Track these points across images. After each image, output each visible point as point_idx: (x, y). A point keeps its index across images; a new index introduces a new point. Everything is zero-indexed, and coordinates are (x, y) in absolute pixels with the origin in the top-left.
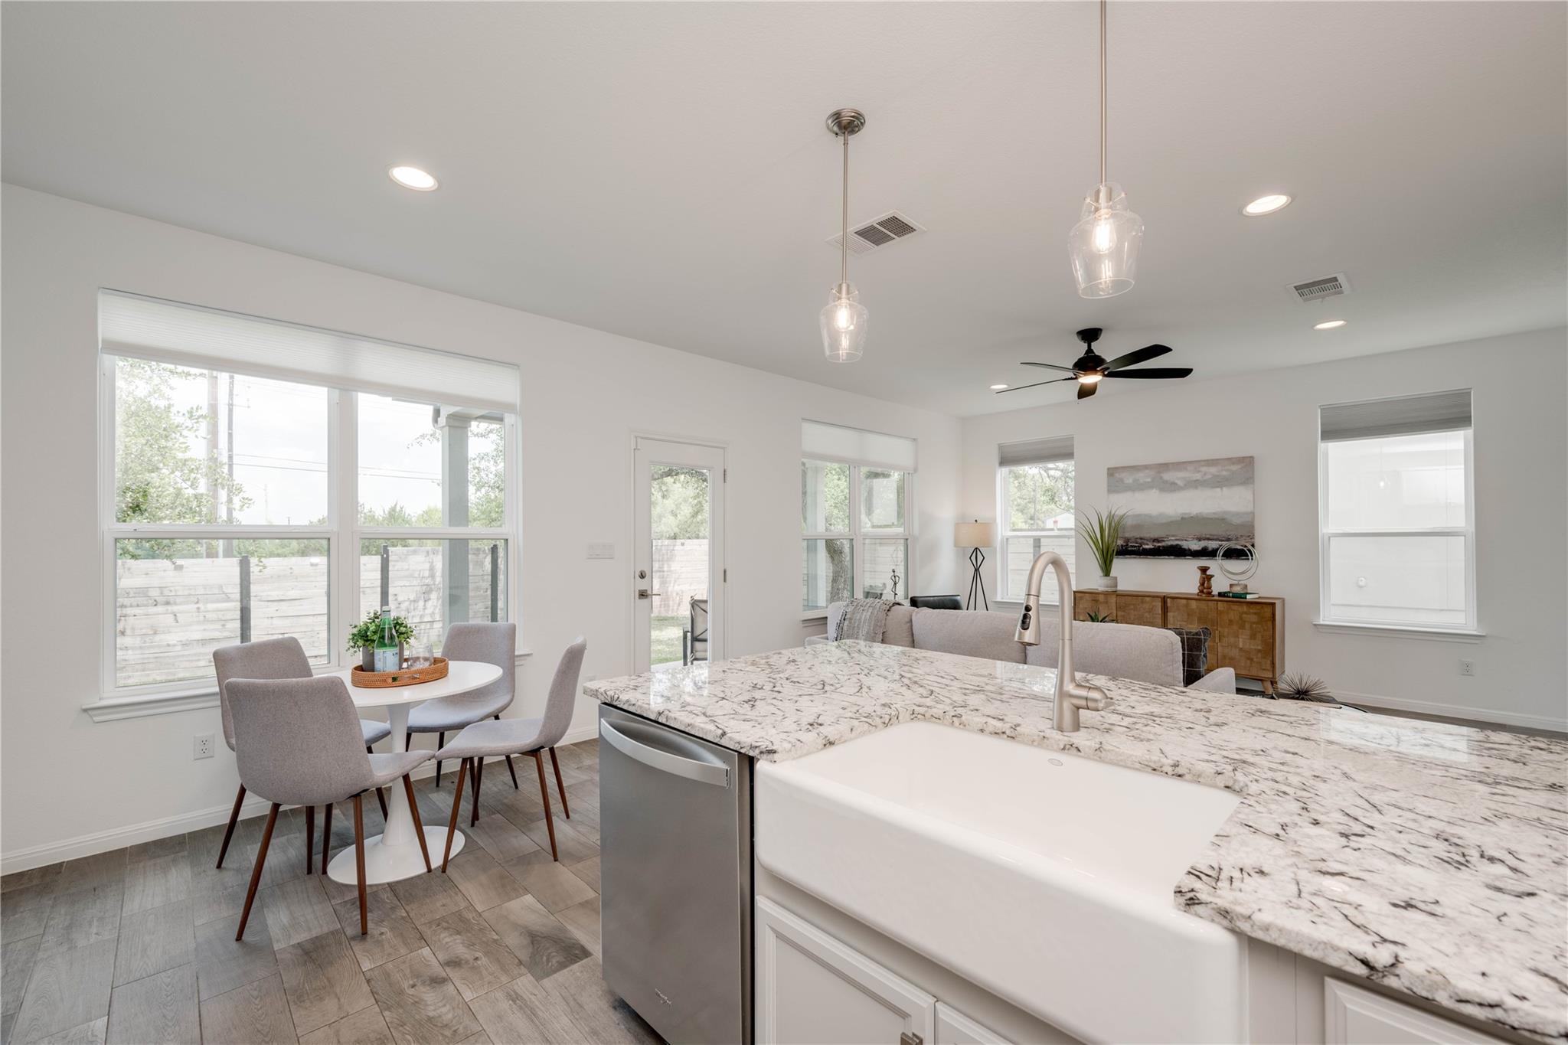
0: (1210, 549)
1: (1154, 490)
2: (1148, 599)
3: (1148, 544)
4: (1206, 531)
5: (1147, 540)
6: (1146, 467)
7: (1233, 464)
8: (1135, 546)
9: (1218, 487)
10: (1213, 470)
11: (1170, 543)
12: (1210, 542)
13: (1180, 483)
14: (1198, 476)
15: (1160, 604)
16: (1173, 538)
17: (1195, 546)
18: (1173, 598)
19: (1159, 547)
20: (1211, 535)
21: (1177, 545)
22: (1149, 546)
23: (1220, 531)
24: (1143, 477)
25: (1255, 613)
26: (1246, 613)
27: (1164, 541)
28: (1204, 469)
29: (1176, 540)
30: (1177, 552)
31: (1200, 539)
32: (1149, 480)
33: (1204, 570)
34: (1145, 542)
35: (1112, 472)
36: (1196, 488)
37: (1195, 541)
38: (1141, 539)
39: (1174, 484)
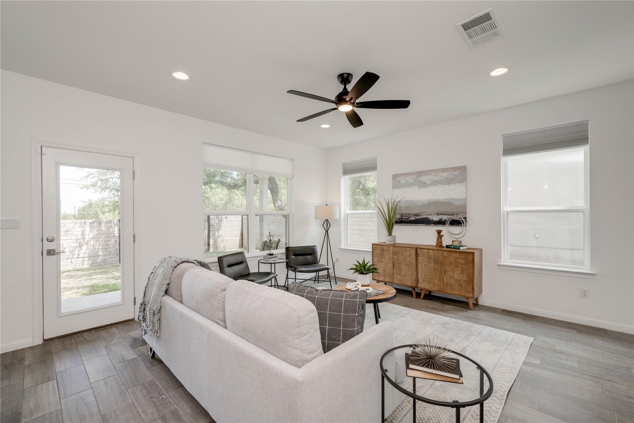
0: (443, 220)
1: (415, 187)
2: (408, 249)
3: (412, 218)
4: (441, 210)
5: (412, 215)
6: (411, 174)
7: (455, 170)
8: (406, 219)
9: (447, 184)
10: (445, 174)
11: (423, 217)
12: (443, 216)
13: (428, 182)
14: (437, 178)
15: (414, 252)
16: (425, 214)
17: (436, 218)
18: (421, 249)
19: (418, 219)
20: (444, 212)
21: (427, 218)
22: (412, 219)
23: (448, 210)
24: (410, 179)
25: (463, 259)
26: (459, 258)
27: (420, 215)
28: (440, 174)
29: (427, 215)
30: (426, 222)
31: (438, 214)
32: (413, 181)
33: (439, 232)
34: (411, 216)
35: (395, 177)
36: (436, 185)
37: (436, 216)
38: (409, 214)
39: (425, 183)
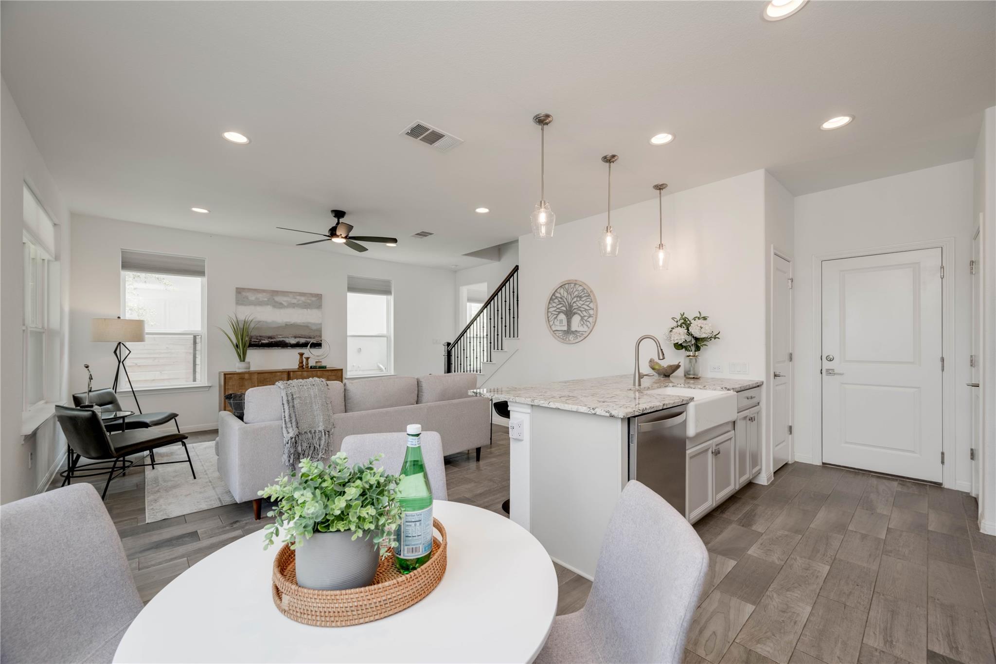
0: (301, 343)
1: (269, 306)
2: (278, 374)
3: (265, 340)
4: (298, 333)
5: (265, 337)
6: (264, 291)
7: (313, 297)
8: (257, 341)
9: (305, 308)
10: (303, 299)
11: (278, 340)
12: (301, 339)
13: (285, 304)
14: (295, 301)
15: (286, 376)
16: (280, 336)
17: (293, 341)
19: (272, 342)
20: (301, 335)
21: (283, 341)
22: (265, 341)
23: (306, 333)
24: (262, 297)
25: (334, 375)
26: (330, 376)
27: (275, 338)
28: (298, 297)
29: (282, 337)
30: (283, 345)
31: (295, 337)
32: (266, 299)
33: (301, 355)
34: (263, 338)
35: (239, 291)
36: (294, 307)
37: (293, 339)
38: (260, 336)
39: (281, 304)
